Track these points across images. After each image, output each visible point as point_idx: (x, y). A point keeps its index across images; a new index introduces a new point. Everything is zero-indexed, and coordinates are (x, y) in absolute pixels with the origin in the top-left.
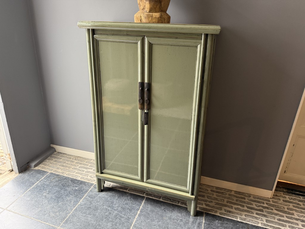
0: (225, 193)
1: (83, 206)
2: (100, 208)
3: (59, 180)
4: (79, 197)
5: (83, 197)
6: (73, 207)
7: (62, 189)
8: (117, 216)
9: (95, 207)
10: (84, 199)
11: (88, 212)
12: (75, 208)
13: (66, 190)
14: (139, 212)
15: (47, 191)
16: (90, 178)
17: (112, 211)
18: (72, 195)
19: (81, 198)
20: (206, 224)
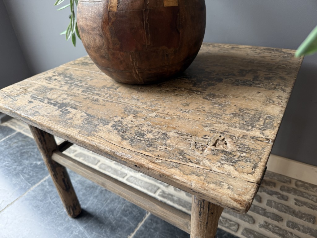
3: (22, 146)
4: (33, 180)
7: (16, 162)
10: (38, 186)
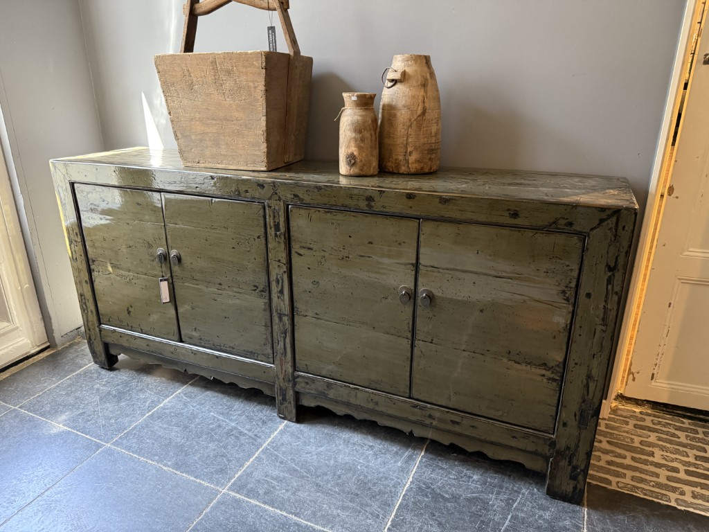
13: (141, 381)
15: (102, 381)
18: (151, 390)
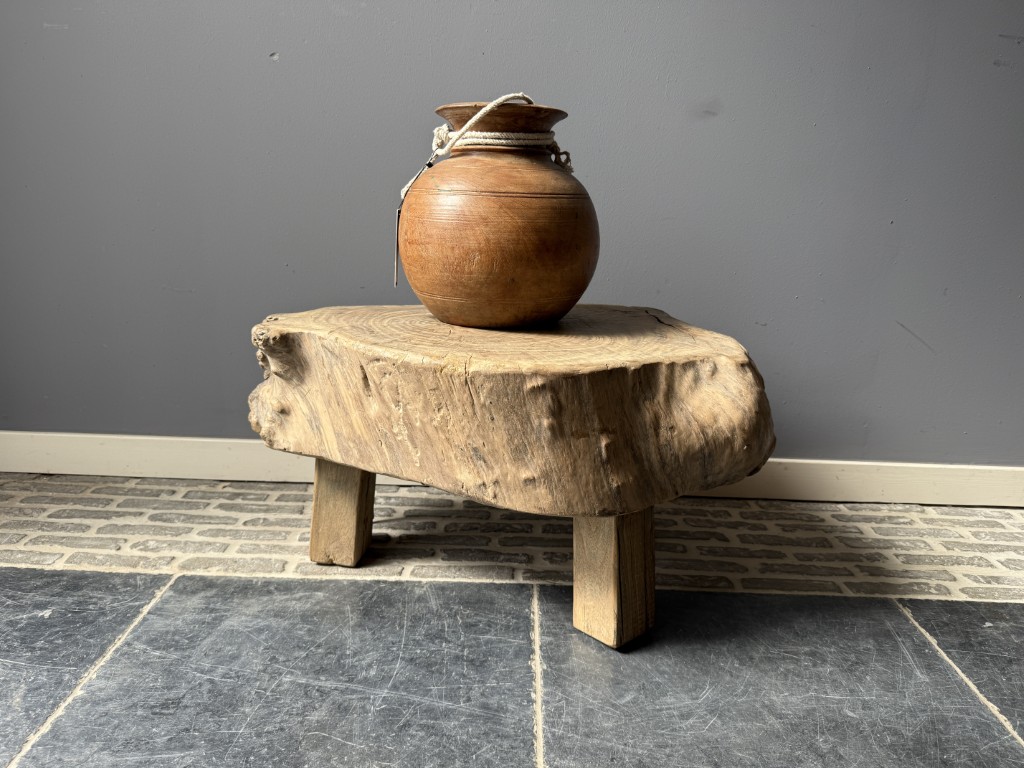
0: (903, 517)
1: (111, 706)
2: (249, 691)
5: (102, 652)
6: (25, 724)
8: (396, 713)
9: (215, 692)
11: (161, 731)
12: (45, 728)
14: (538, 665)
16: (136, 553)
17: (354, 692)
19: (92, 662)
20: (953, 647)
